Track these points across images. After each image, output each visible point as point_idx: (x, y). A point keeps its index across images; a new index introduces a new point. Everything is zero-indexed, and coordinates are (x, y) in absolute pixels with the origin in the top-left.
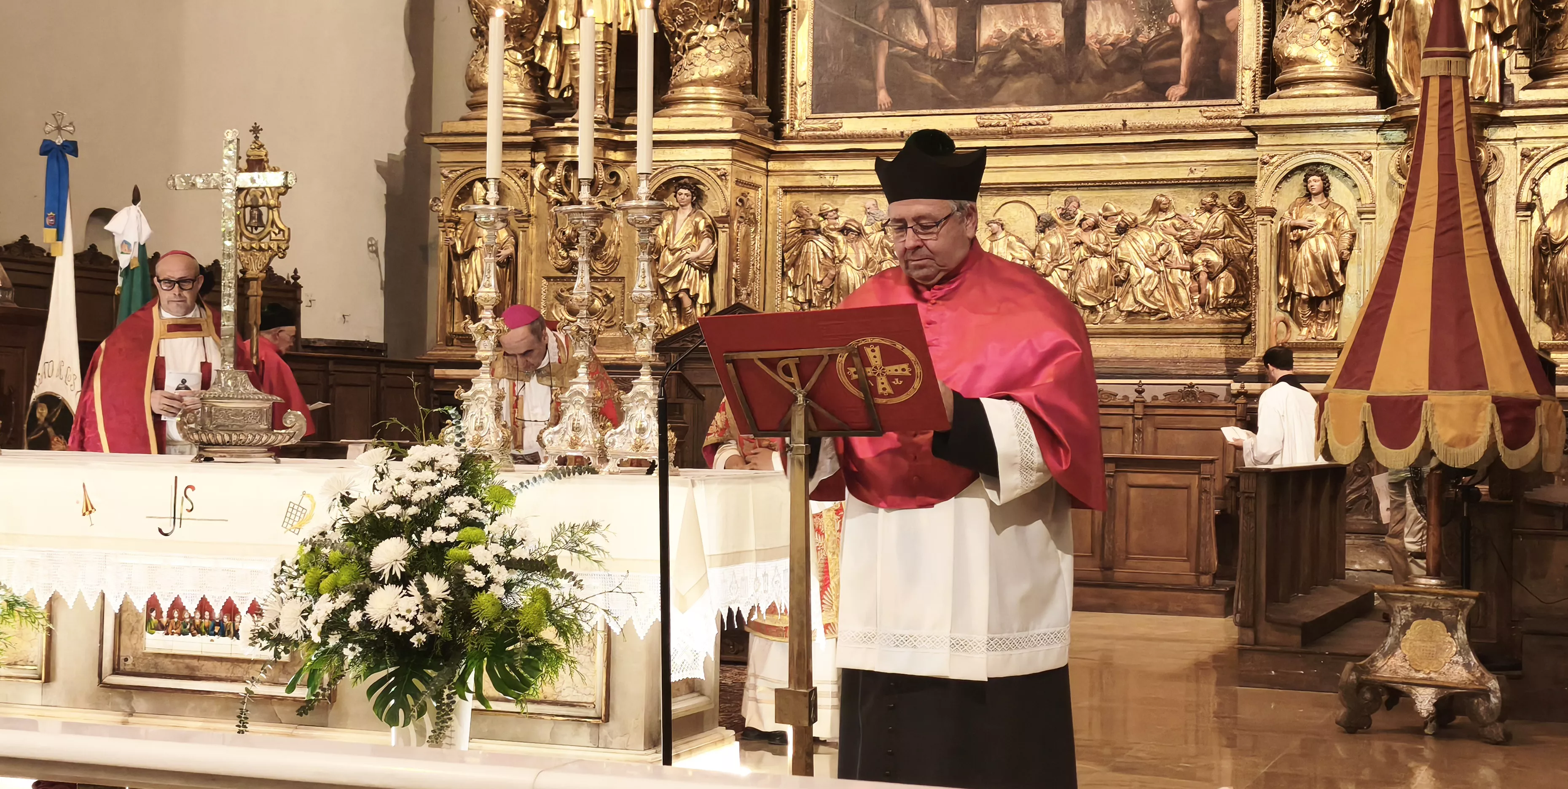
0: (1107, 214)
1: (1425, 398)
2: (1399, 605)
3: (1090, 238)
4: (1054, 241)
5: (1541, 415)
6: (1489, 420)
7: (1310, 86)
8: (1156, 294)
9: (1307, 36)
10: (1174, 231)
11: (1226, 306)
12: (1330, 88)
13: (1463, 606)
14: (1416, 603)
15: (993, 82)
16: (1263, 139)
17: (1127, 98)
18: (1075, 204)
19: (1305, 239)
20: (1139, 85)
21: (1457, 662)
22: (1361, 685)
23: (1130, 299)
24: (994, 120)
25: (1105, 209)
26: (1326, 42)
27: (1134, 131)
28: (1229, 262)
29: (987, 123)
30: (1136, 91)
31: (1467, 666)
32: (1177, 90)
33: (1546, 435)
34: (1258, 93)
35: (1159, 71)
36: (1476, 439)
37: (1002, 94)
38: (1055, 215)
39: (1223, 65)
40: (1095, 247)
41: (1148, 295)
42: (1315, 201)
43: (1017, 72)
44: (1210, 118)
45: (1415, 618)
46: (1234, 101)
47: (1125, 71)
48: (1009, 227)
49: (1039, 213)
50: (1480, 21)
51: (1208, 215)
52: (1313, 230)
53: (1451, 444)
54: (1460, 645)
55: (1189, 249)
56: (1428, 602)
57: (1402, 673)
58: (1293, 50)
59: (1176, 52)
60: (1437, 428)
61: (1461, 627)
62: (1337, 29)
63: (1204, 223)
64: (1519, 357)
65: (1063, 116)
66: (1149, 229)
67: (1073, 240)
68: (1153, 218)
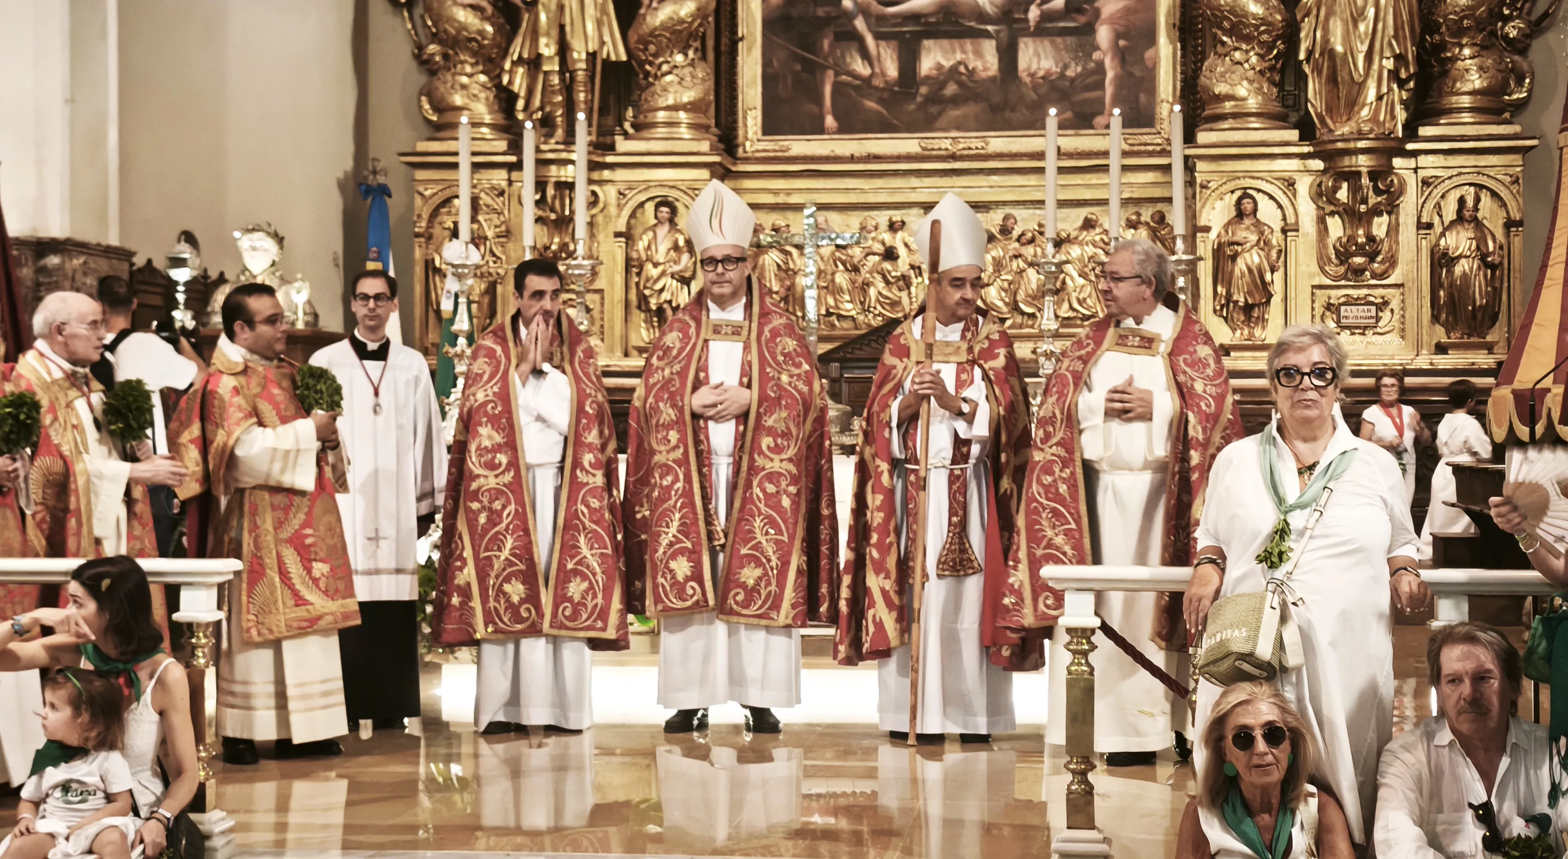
0: (1043, 230)
3: (1029, 251)
4: (994, 253)
7: (1237, 120)
8: (1089, 301)
9: (1234, 76)
10: (1102, 245)
12: (1256, 122)
16: (1201, 166)
18: (1013, 221)
19: (1241, 253)
20: (1068, 115)
24: (936, 144)
25: (1040, 225)
26: (1251, 82)
27: (1070, 156)
29: (930, 147)
30: (1065, 119)
32: (1103, 120)
35: (1085, 102)
38: (995, 231)
40: (1033, 259)
41: (1082, 303)
42: (1247, 222)
44: (1133, 145)
46: (1153, 130)
47: (1054, 102)
50: (1391, 68)
51: (1132, 231)
52: (1247, 246)
62: (1260, 71)
63: (1130, 237)
65: (998, 143)
66: (1081, 244)
67: (1011, 253)
68: (1085, 233)
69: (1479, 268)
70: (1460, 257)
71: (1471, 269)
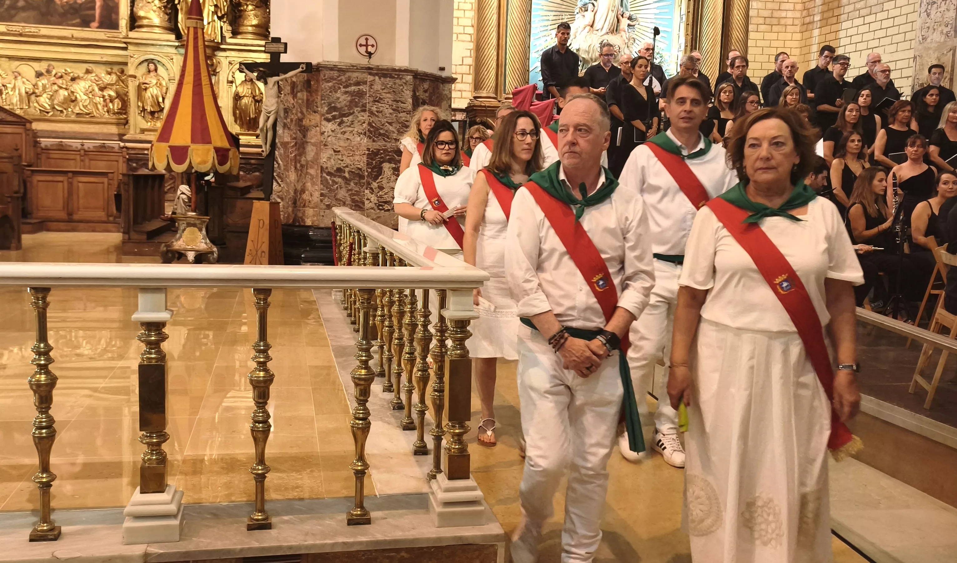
0: (66, 72)
1: (189, 146)
2: (181, 222)
3: (60, 81)
4: (43, 82)
5: (231, 154)
6: (212, 155)
7: (149, 28)
8: (89, 106)
9: (147, 8)
10: (95, 81)
11: (118, 113)
12: (157, 30)
13: (204, 222)
14: (188, 221)
15: (13, 12)
16: (130, 47)
17: (74, 25)
18: (52, 67)
19: (149, 88)
20: (78, 20)
21: (202, 242)
22: (168, 251)
23: (77, 108)
24: (14, 28)
25: (66, 70)
26: (154, 11)
27: (77, 39)
28: (118, 96)
29: (11, 29)
30: (77, 23)
31: (206, 243)
32: (95, 24)
33: (233, 161)
34: (128, 29)
35: (87, 15)
36: (208, 162)
37: (17, 18)
38: (44, 71)
39: (114, 16)
40: (61, 85)
41: (85, 107)
42: (152, 74)
43: (23, 9)
44: (109, 37)
45: (187, 227)
46: (118, 31)
47: (72, 14)
48: (24, 75)
49: (36, 70)
50: (213, 10)
51: (109, 76)
52: (151, 85)
53: (199, 164)
54: (204, 236)
55: (102, 89)
56: (192, 221)
57: (183, 247)
58: (141, 13)
59: (94, 8)
60: (194, 157)
61: (204, 230)
62: (159, 7)
63: (108, 79)
64: (223, 133)
65: (45, 30)
66: (85, 80)
67: (52, 82)
68: (86, 76)
69: (252, 102)
70: (244, 96)
71: (248, 102)
